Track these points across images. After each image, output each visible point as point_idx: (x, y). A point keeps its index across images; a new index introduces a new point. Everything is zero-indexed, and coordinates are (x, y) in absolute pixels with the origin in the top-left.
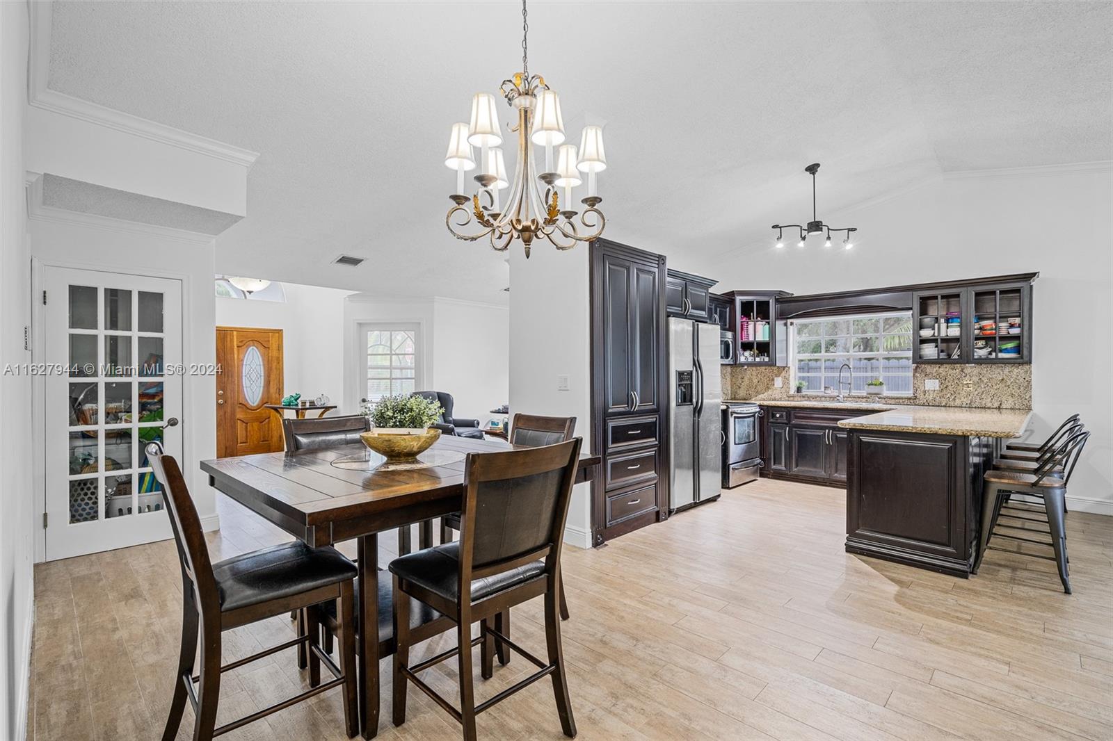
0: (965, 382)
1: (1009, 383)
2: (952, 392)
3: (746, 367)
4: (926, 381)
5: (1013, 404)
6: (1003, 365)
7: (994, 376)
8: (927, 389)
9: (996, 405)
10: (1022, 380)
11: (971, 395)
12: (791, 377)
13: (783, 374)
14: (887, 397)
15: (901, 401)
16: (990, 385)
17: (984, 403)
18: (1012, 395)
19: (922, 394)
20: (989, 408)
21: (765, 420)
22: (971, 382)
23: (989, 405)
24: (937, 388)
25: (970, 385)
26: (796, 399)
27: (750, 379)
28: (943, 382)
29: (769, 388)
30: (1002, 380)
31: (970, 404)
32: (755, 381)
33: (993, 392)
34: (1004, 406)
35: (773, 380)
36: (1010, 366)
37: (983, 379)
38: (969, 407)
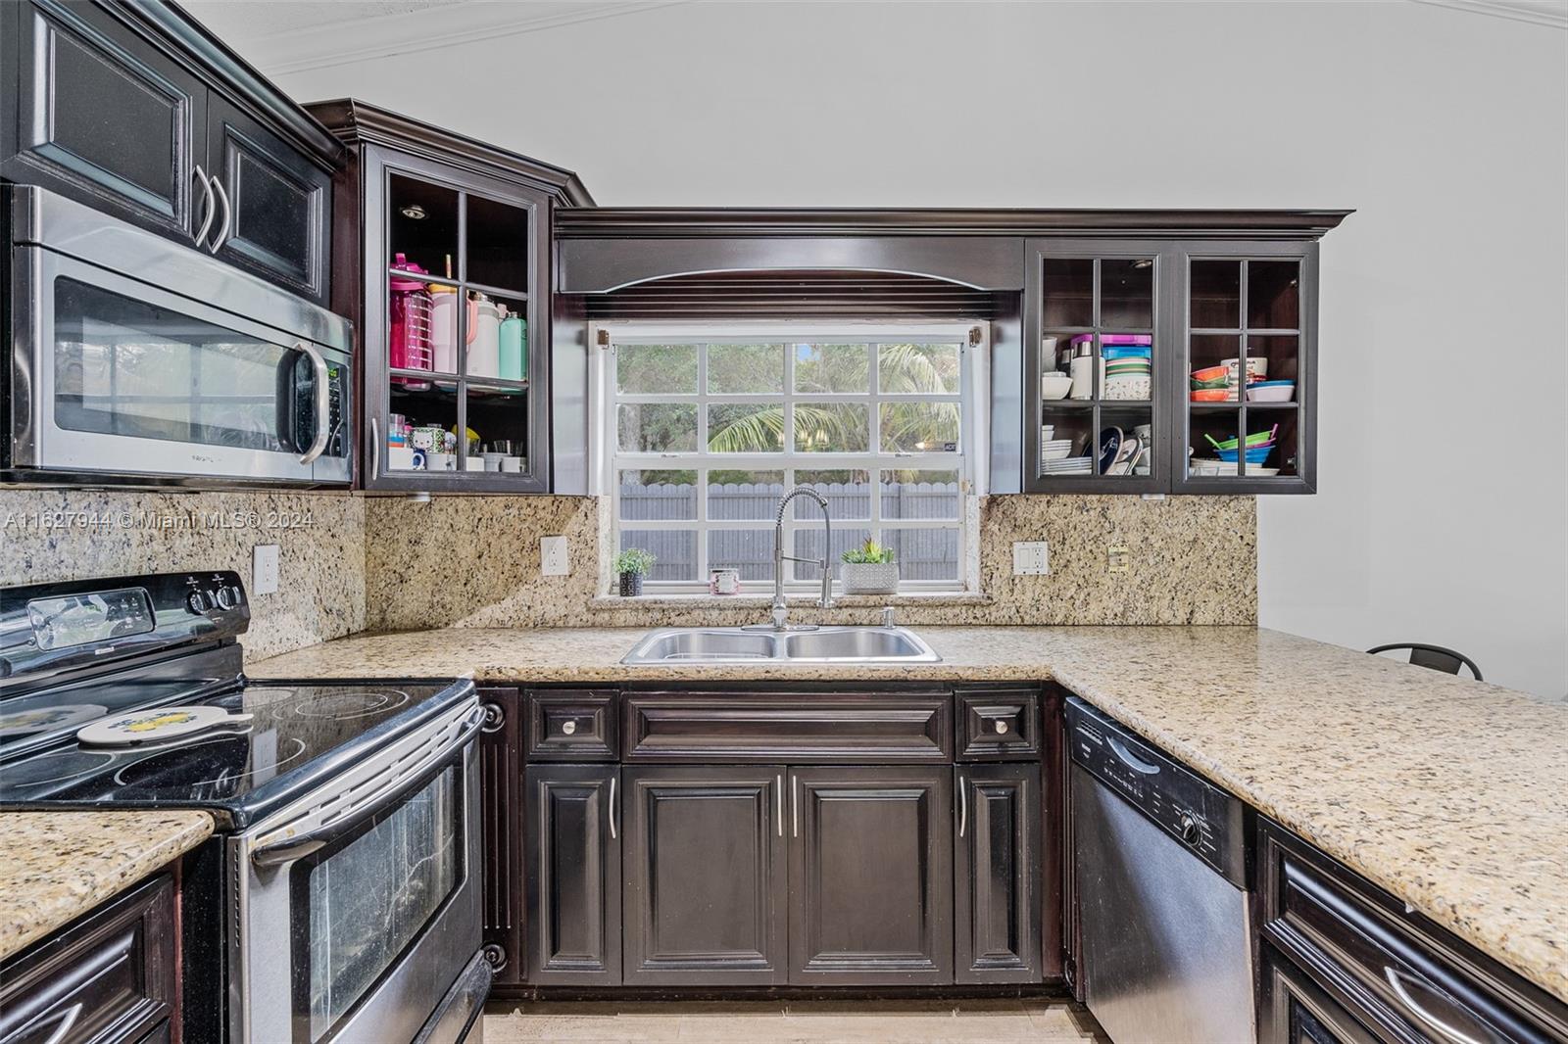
0: (1112, 550)
1: (1210, 548)
2: (1081, 581)
3: (424, 498)
4: (1017, 546)
5: (1219, 612)
6: (1195, 499)
7: (1176, 530)
8: (1018, 571)
9: (1182, 617)
10: (1236, 540)
11: (1126, 588)
12: (601, 534)
13: (574, 524)
14: (913, 603)
15: (950, 612)
16: (1168, 557)
17: (1155, 609)
18: (1216, 587)
19: (1005, 589)
20: (1166, 625)
21: (510, 751)
22: (1125, 549)
23: (1166, 616)
24: (1045, 570)
25: (1125, 559)
26: (620, 618)
27: (447, 545)
28: (1058, 548)
29: (518, 580)
30: (1195, 541)
31: (1123, 614)
32: (467, 551)
33: (1174, 578)
34: (1199, 618)
35: (536, 547)
36: (1211, 499)
37: (1152, 539)
38: (1122, 626)
